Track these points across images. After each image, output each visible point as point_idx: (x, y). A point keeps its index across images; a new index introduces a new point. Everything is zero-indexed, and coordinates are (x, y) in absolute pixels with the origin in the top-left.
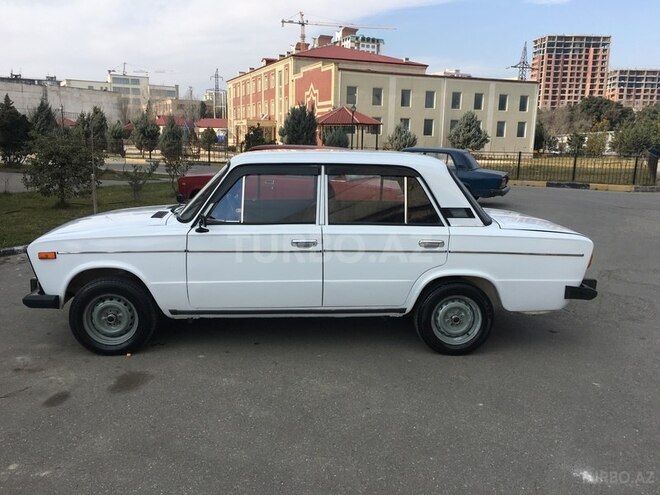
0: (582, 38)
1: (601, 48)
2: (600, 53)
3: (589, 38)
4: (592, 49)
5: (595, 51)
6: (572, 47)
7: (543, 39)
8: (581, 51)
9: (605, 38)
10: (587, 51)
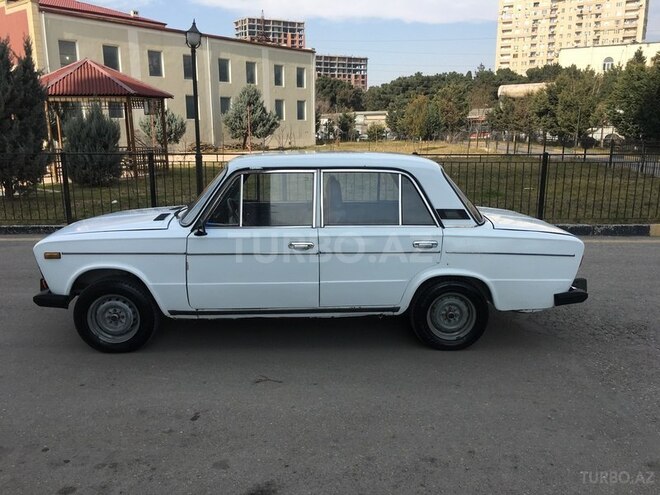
0: (279, 22)
1: (297, 33)
2: (297, 39)
3: (285, 23)
4: (289, 34)
5: (293, 36)
6: (271, 31)
7: (244, 21)
8: (279, 35)
9: (299, 24)
10: (285, 36)
